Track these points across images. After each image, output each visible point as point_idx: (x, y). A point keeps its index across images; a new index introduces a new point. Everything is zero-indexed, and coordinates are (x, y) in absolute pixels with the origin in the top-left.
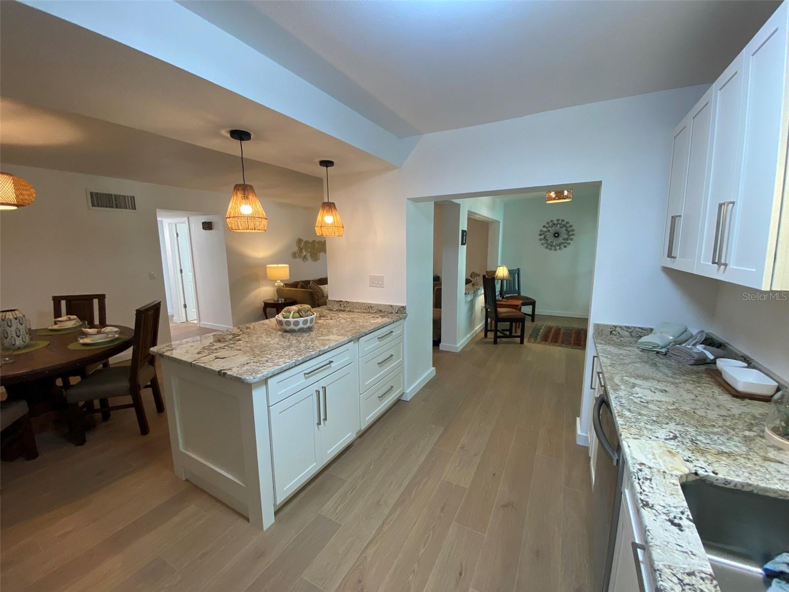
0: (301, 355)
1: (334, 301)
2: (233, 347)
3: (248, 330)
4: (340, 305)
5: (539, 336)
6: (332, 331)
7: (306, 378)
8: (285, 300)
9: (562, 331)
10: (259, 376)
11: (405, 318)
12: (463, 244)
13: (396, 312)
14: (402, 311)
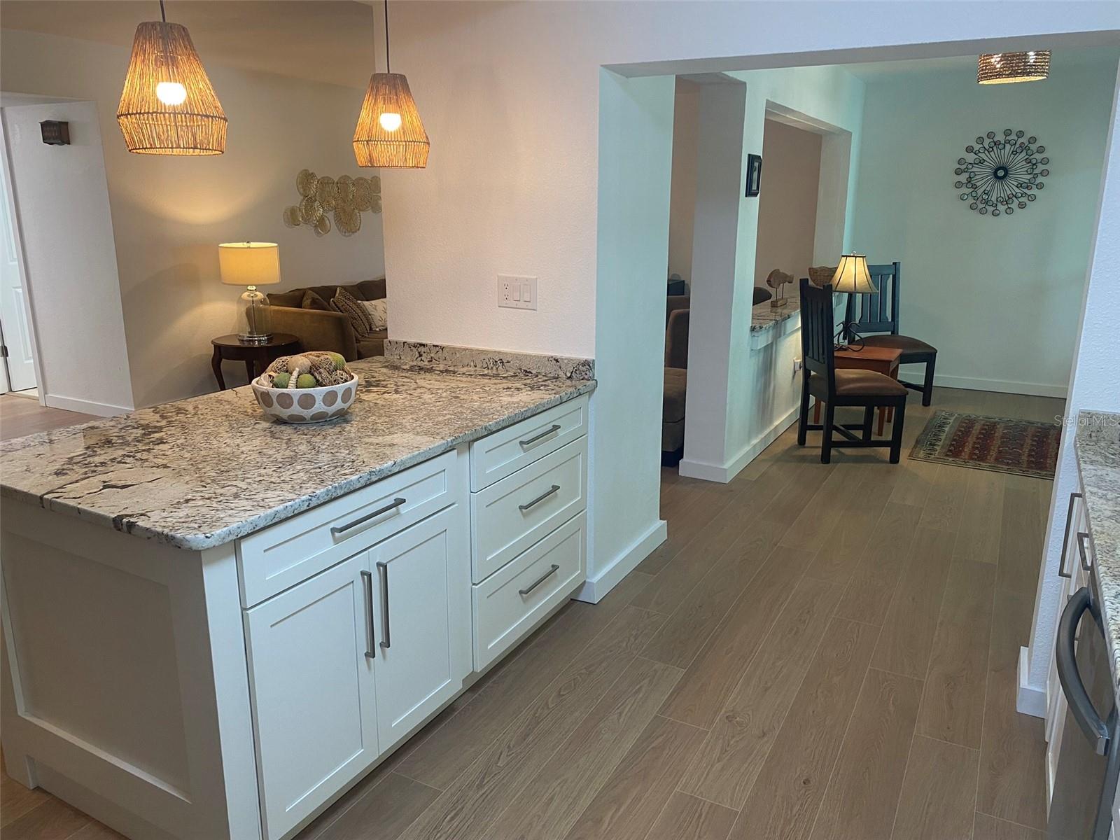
0: (322, 481)
1: (404, 343)
2: (147, 460)
3: (182, 417)
4: (421, 356)
5: (941, 443)
6: (401, 424)
7: (336, 541)
8: (269, 340)
9: (1000, 431)
10: (218, 532)
11: (591, 392)
12: (750, 193)
13: (569, 375)
14: (583, 373)
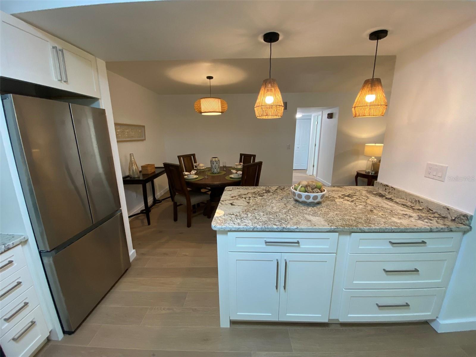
1: (381, 183)
4: (386, 190)
6: (328, 214)
7: (267, 245)
13: (453, 218)
14: (463, 221)
